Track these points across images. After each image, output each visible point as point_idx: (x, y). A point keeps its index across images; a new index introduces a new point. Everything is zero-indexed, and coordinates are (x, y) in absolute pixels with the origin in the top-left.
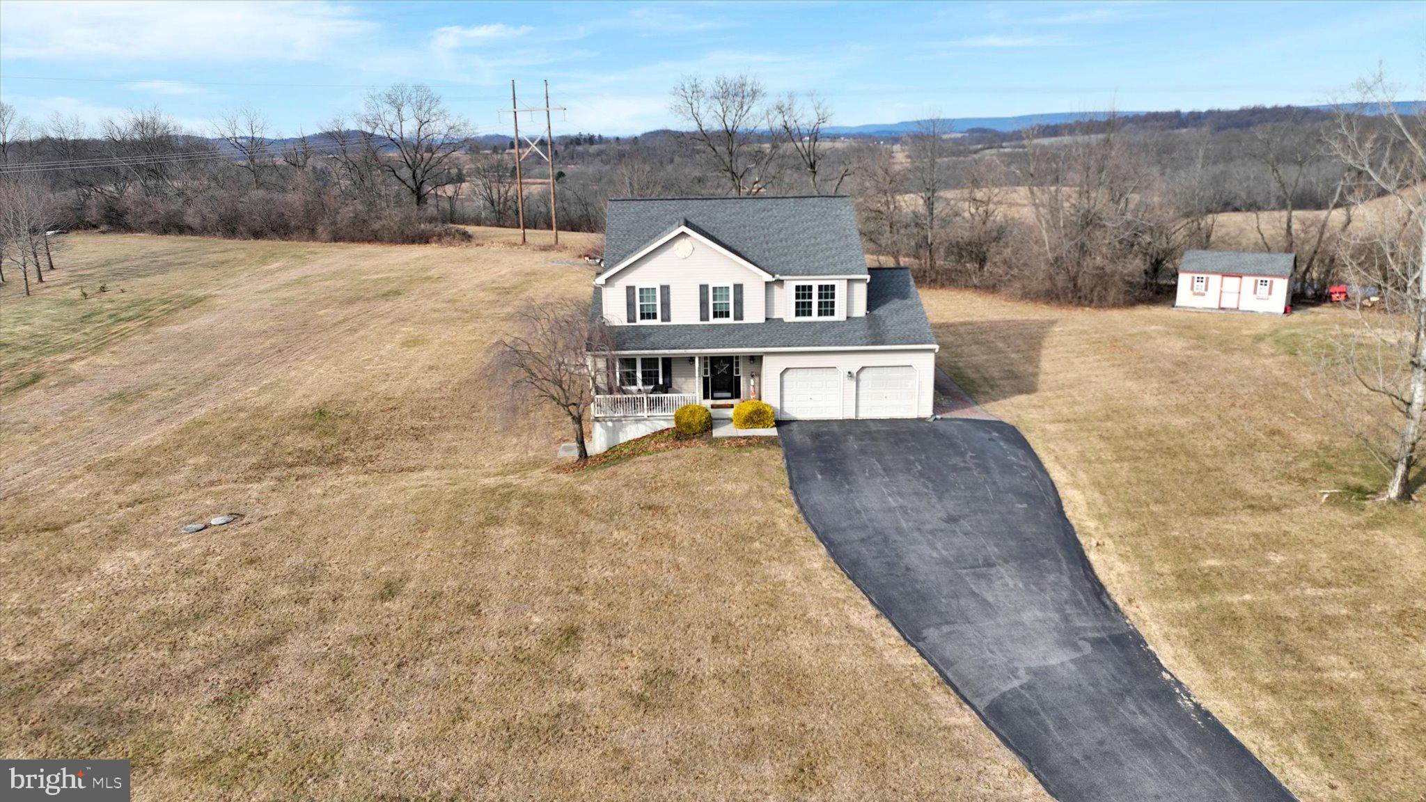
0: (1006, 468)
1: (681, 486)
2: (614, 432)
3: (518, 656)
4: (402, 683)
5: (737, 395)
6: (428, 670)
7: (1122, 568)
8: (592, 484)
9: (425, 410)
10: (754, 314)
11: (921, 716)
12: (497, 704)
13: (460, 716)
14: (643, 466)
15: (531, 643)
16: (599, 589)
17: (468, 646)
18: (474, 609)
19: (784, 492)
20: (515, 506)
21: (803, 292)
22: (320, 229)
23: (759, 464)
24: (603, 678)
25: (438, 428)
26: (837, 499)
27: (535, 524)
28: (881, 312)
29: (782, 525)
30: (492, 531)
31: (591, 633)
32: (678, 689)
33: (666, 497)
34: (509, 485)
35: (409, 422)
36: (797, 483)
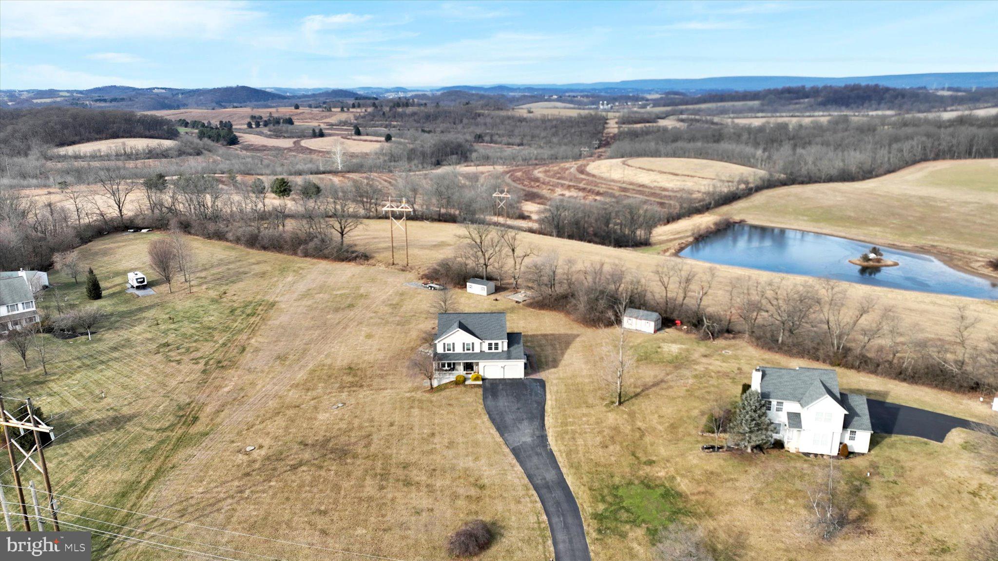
0: (536, 395)
1: (457, 399)
2: (439, 381)
3: (422, 438)
4: (400, 444)
5: (472, 370)
6: (405, 441)
7: (551, 420)
8: (435, 397)
9: (382, 368)
10: (477, 350)
11: (499, 450)
12: (420, 447)
13: (413, 450)
14: (446, 393)
15: (425, 436)
16: (438, 425)
17: (412, 436)
18: (411, 429)
19: (481, 401)
20: (416, 403)
21: (490, 344)
22: (299, 252)
23: (476, 393)
24: (440, 443)
25: (387, 374)
26: (493, 403)
27: (422, 408)
28: (511, 349)
29: (480, 410)
30: (412, 410)
31: (437, 434)
32: (455, 445)
33: (453, 402)
34: (413, 397)
35: (379, 372)
36: (485, 398)
